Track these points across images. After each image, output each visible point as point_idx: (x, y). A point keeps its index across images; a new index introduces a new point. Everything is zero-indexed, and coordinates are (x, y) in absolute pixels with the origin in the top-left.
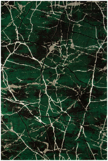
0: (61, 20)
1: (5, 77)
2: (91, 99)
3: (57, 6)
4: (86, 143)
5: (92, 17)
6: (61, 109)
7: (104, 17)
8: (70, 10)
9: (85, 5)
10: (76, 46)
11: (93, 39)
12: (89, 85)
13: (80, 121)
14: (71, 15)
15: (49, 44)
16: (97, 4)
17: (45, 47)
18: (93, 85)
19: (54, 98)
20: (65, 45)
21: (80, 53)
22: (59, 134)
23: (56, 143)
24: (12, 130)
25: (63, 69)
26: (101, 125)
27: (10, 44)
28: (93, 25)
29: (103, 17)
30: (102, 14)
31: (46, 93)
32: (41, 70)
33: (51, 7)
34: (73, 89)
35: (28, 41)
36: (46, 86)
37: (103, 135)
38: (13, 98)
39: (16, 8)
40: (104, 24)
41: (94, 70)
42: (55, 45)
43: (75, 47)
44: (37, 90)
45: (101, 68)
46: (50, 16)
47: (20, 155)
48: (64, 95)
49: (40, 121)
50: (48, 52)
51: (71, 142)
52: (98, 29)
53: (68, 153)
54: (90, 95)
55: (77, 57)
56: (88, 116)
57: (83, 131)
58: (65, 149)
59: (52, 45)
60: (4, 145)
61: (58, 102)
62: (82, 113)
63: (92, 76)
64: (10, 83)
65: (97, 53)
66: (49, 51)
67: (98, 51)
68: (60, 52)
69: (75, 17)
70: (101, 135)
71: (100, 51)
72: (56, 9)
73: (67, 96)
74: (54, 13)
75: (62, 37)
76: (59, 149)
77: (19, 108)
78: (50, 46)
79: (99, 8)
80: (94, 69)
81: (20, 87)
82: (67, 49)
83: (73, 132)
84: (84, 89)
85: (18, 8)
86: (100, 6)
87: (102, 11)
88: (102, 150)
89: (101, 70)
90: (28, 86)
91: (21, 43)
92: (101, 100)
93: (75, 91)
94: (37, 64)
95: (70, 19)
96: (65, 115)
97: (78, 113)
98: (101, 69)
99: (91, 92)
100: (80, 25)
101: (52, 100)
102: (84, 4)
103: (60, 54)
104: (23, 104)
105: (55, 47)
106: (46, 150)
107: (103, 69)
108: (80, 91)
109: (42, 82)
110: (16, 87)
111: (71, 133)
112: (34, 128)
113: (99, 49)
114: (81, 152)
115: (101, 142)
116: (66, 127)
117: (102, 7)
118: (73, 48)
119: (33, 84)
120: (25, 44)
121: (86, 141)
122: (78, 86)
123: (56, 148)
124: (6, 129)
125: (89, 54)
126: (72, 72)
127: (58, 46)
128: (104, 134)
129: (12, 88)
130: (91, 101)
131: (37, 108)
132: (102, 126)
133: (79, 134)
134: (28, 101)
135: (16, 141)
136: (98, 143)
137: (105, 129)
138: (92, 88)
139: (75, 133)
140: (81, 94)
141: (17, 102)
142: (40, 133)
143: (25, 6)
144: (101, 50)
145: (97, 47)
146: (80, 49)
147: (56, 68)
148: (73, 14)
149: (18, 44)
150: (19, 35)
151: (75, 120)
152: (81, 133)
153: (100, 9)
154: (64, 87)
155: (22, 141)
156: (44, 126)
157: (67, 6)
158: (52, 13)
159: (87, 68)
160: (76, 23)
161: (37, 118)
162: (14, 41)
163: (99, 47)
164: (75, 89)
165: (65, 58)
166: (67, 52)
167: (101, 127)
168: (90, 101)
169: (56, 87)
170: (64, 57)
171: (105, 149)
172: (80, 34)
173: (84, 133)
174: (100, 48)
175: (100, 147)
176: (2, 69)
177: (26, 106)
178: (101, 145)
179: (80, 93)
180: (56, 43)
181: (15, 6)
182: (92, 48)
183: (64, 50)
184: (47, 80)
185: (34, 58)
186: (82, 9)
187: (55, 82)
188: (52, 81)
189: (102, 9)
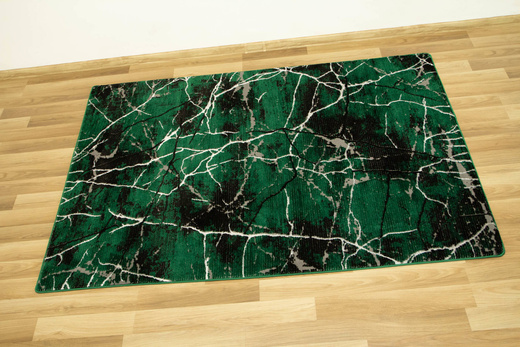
0: (413, 154)
1: (265, 76)
2: (214, 235)
3: (447, 143)
4: (95, 234)
5: (443, 219)
6: (191, 174)
7: (450, 249)
8: (447, 169)
9: (472, 201)
10: (352, 190)
11: (379, 227)
12: (251, 229)
13: (157, 217)
14: (431, 172)
15: (348, 136)
16: (484, 227)
17: (340, 131)
18: (250, 236)
19: (218, 158)
20: (351, 167)
21: (336, 199)
22: (131, 174)
23: (110, 171)
24: (154, 95)
25: (290, 169)
26: (138, 265)
27: (337, 76)
28: (419, 222)
29: (449, 246)
30: (459, 242)
31: (231, 142)
32: (283, 129)
33: (440, 132)
34: (239, 193)
35: (348, 102)
36: (248, 141)
37: (108, 273)
38: (221, 90)
39: (419, 75)
40: (430, 250)
41: (291, 235)
42: (348, 147)
43: (349, 188)
44: (238, 126)
45: (299, 253)
46: (419, 133)
47: (98, 113)
48: (225, 176)
49: (167, 138)
50: (328, 137)
51: (105, 200)
52: (411, 236)
53: (81, 197)
54: (222, 233)
55: (323, 194)
56: (168, 232)
57: (128, 225)
58: (90, 190)
59: (347, 142)
60: (125, 88)
61: (207, 167)
62: (177, 218)
63: (276, 232)
64: (253, 85)
65: (342, 240)
66: (331, 138)
67: (348, 242)
68: (331, 160)
69: (429, 181)
70: (109, 269)
71: (347, 247)
72: (439, 143)
73: (224, 183)
74: (426, 139)
75: (371, 159)
76: (95, 178)
77: (200, 102)
78: (343, 139)
79: (474, 233)
80: (294, 236)
81: (245, 99)
82: (342, 172)
83: (131, 204)
84: (239, 217)
85: (420, 78)
86: (481, 235)
87: (468, 241)
88: (67, 274)
89: (292, 253)
90: (247, 111)
91: (342, 92)
92: (208, 259)
93: (236, 199)
94: (297, 121)
95: (420, 170)
96: (176, 182)
97: (178, 209)
98: (296, 254)
99: (232, 233)
100: (410, 192)
101: (213, 155)
102: (473, 197)
103: (328, 159)
104: (207, 108)
105: (343, 149)
106: (97, 155)
107: (295, 258)
108: (234, 209)
109: (256, 133)
110: (245, 93)
111: (130, 198)
112: (152, 129)
113: (354, 242)
114: (74, 224)
115: (90, 268)
116: (145, 187)
117: (481, 242)
118: (346, 184)
119: (252, 119)
120: (341, 97)
121: (101, 233)
122: (246, 203)
123: (98, 173)
124: (157, 87)
125: (337, 221)
126: (284, 187)
127: (346, 154)
128: (112, 275)
129: (242, 88)
130: (208, 236)
131: (197, 130)
132: (134, 269)
133: (123, 217)
134: (213, 115)
135: (129, 105)
136: (89, 263)
137: (124, 276)
138: (242, 235)
139: (126, 208)
140: (227, 212)
141: (213, 98)
142: (139, 140)
143: (427, 88)
144: (352, 249)
145: (358, 238)
146: (345, 199)
147: (291, 155)
148: (436, 175)
149: (340, 87)
150: (359, 87)
151: (161, 204)
152: (125, 221)
153: (471, 236)
154: (246, 175)
155: (126, 113)
156: (153, 145)
157: (454, 163)
158: (428, 135)
159: (296, 219)
160: (413, 185)
161: (175, 133)
162: (345, 81)
163: (360, 243)
164: (240, 197)
165: (317, 169)
166: (333, 173)
167: (132, 266)
168: (205, 234)
169: (245, 160)
170: (321, 167)
171: (68, 282)
172: (388, 196)
173: (124, 226)
174: (356, 244)
175: (78, 268)
176: (282, 71)
177: (203, 111)
178: (83, 271)
179: (228, 208)
180: (352, 149)
181: (422, 74)
182: (353, 225)
183: (339, 166)
184: (262, 142)
185: (310, 115)
186: (459, 195)
187: (256, 156)
188: (259, 150)
189: (472, 241)
